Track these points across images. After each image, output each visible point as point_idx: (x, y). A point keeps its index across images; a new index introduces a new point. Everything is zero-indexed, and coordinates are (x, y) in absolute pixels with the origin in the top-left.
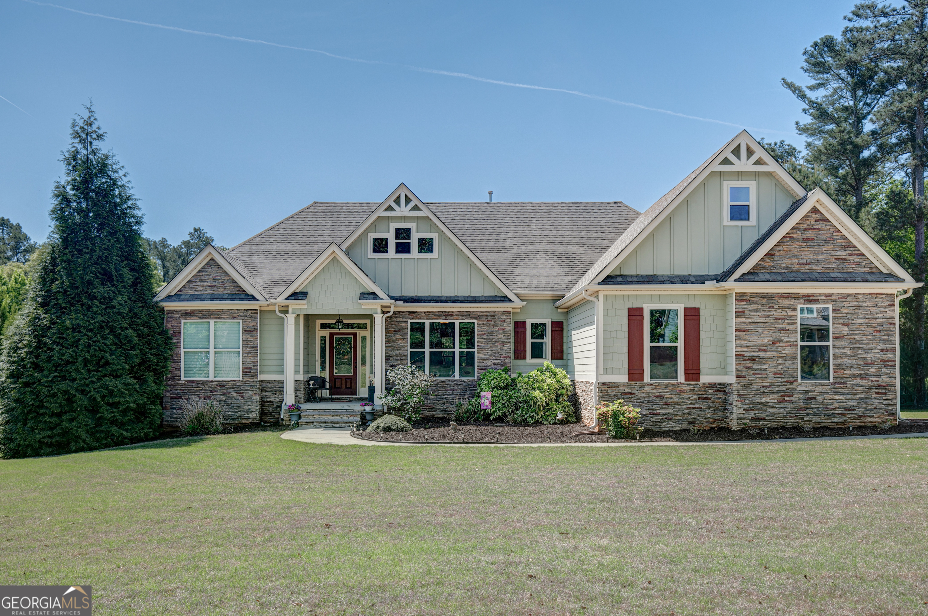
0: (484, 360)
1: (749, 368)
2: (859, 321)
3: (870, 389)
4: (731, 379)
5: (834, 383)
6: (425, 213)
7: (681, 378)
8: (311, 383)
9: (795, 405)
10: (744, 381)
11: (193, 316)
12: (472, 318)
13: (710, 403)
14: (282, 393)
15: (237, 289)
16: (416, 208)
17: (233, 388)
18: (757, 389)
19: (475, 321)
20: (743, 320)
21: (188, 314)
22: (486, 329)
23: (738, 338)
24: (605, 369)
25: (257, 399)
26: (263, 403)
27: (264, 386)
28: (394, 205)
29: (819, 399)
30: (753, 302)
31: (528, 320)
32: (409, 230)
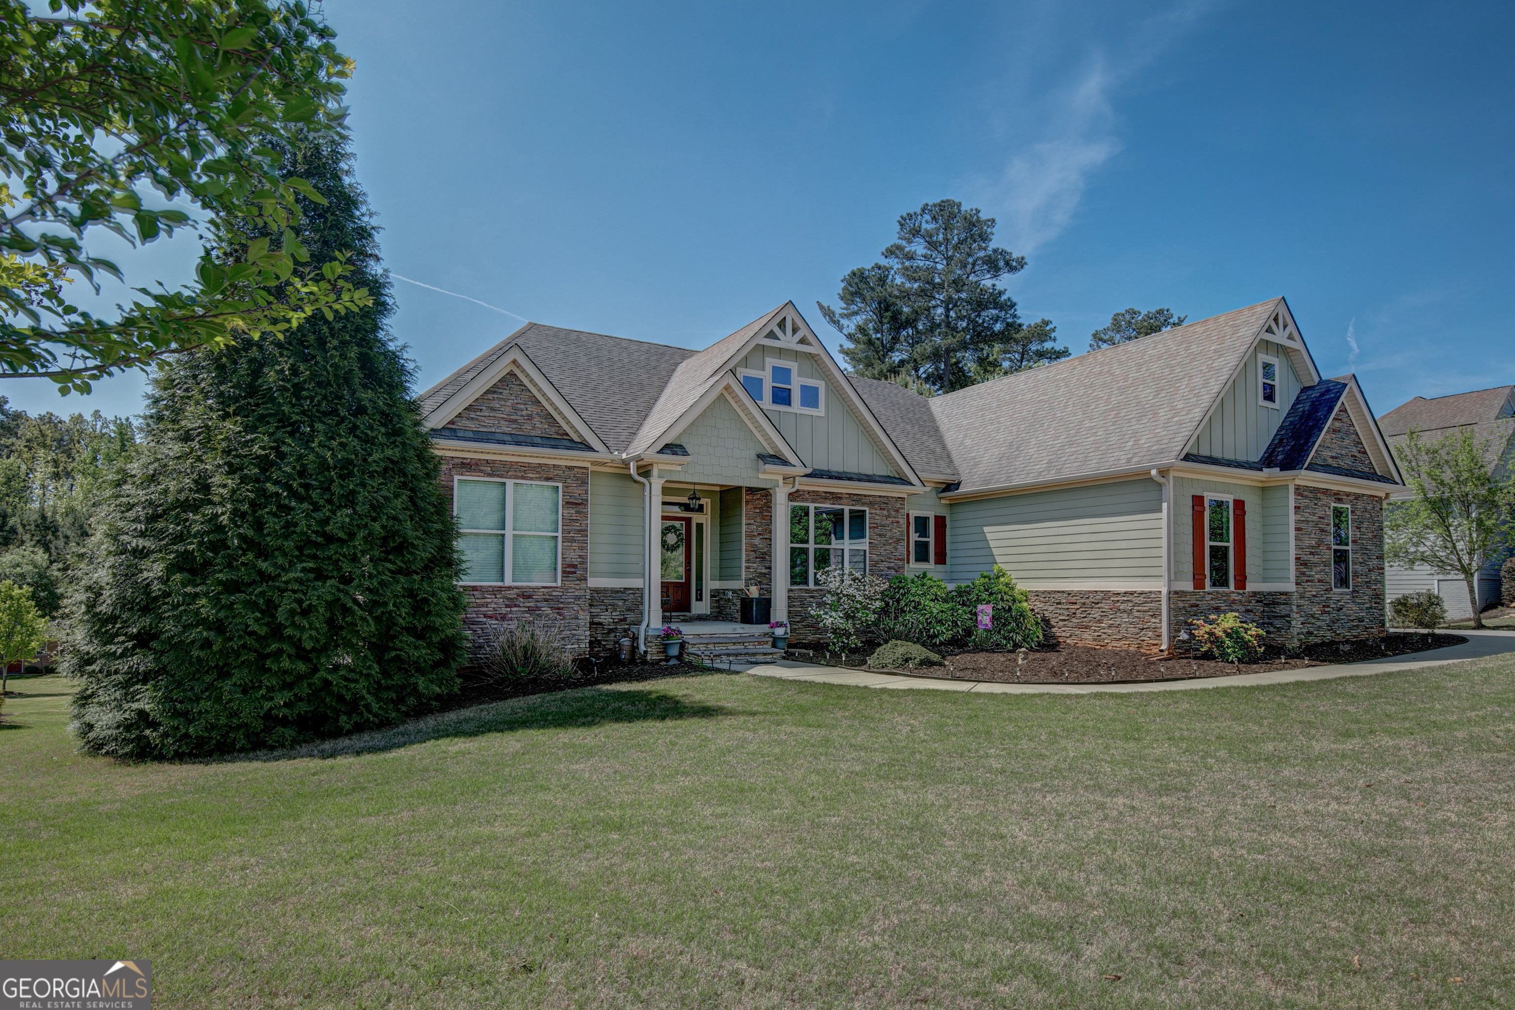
1: (1304, 573)
4: (1287, 586)
5: (1353, 592)
7: (1232, 585)
9: (1331, 616)
11: (475, 471)
15: (553, 429)
17: (546, 600)
18: (1309, 599)
19: (867, 509)
20: (1299, 517)
21: (467, 466)
22: (878, 519)
23: (1297, 539)
24: (1175, 573)
25: (585, 618)
26: (594, 625)
27: (598, 597)
28: (778, 330)
30: (1305, 497)
31: (911, 512)
32: (787, 371)
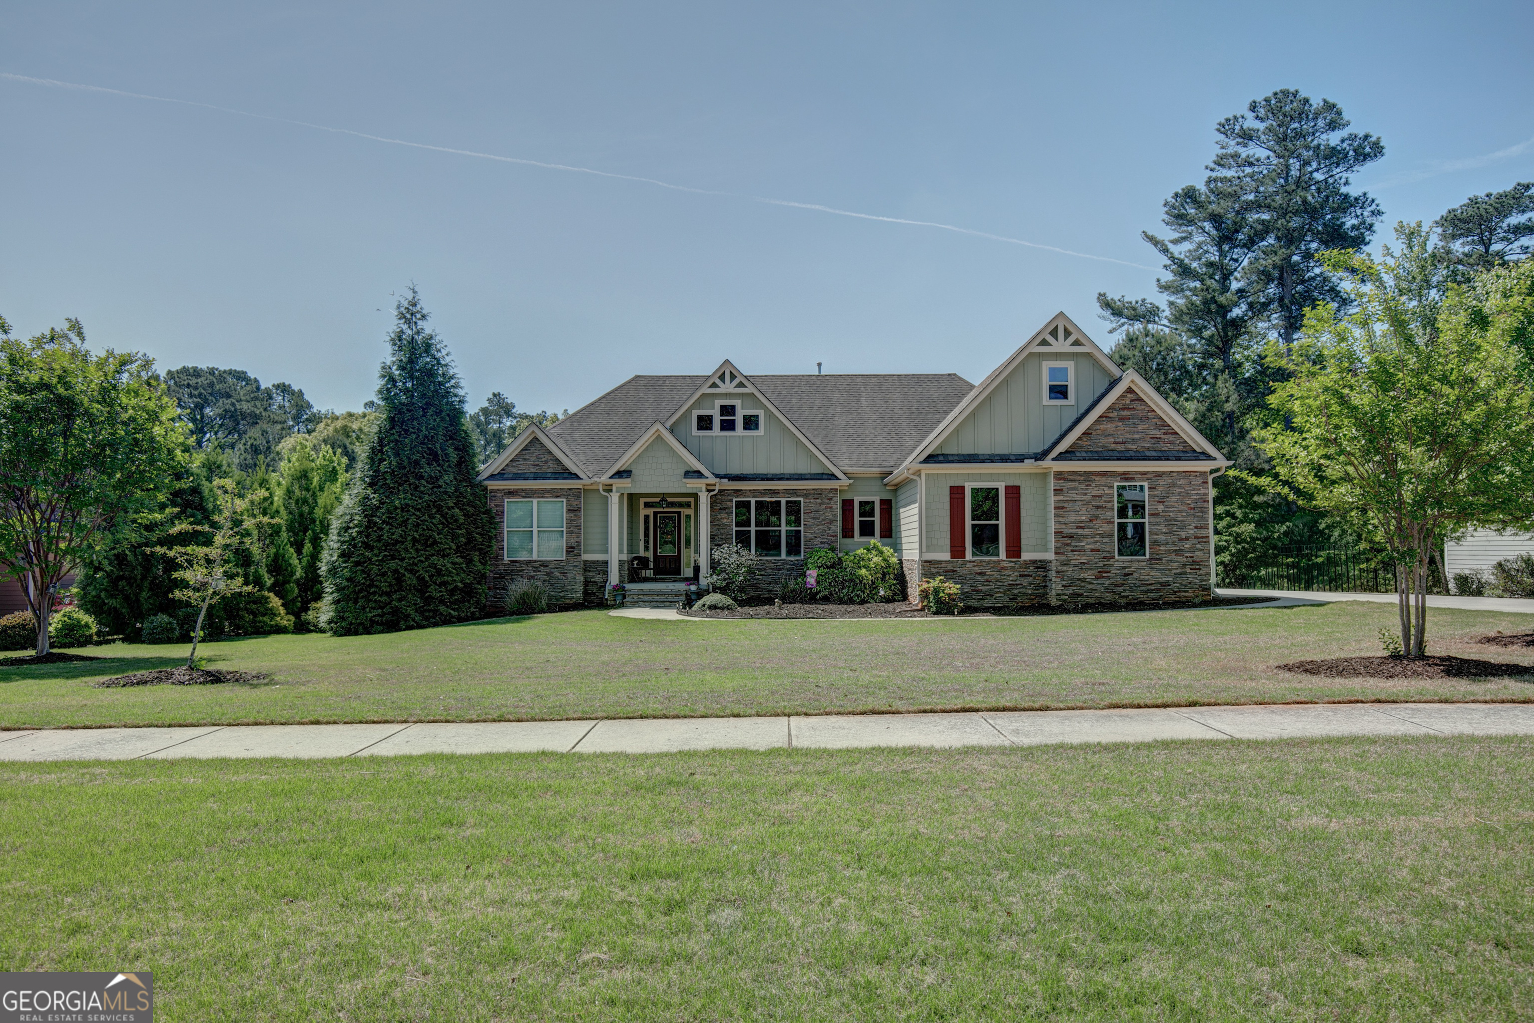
0: (811, 538)
1: (1068, 545)
2: (1174, 499)
3: (1184, 565)
4: (1050, 556)
5: (1150, 559)
6: (750, 389)
7: (1003, 555)
8: (635, 562)
9: (1112, 581)
10: (1063, 558)
11: (515, 496)
12: (798, 496)
13: (1031, 579)
14: (606, 573)
16: (741, 385)
17: (557, 568)
18: (1075, 566)
19: (802, 500)
20: (1061, 498)
21: (511, 493)
23: (1056, 515)
24: (928, 547)
25: (580, 578)
26: (587, 583)
27: (588, 567)
28: (718, 382)
29: (1135, 575)
30: (1071, 480)
31: (854, 499)
32: (733, 407)
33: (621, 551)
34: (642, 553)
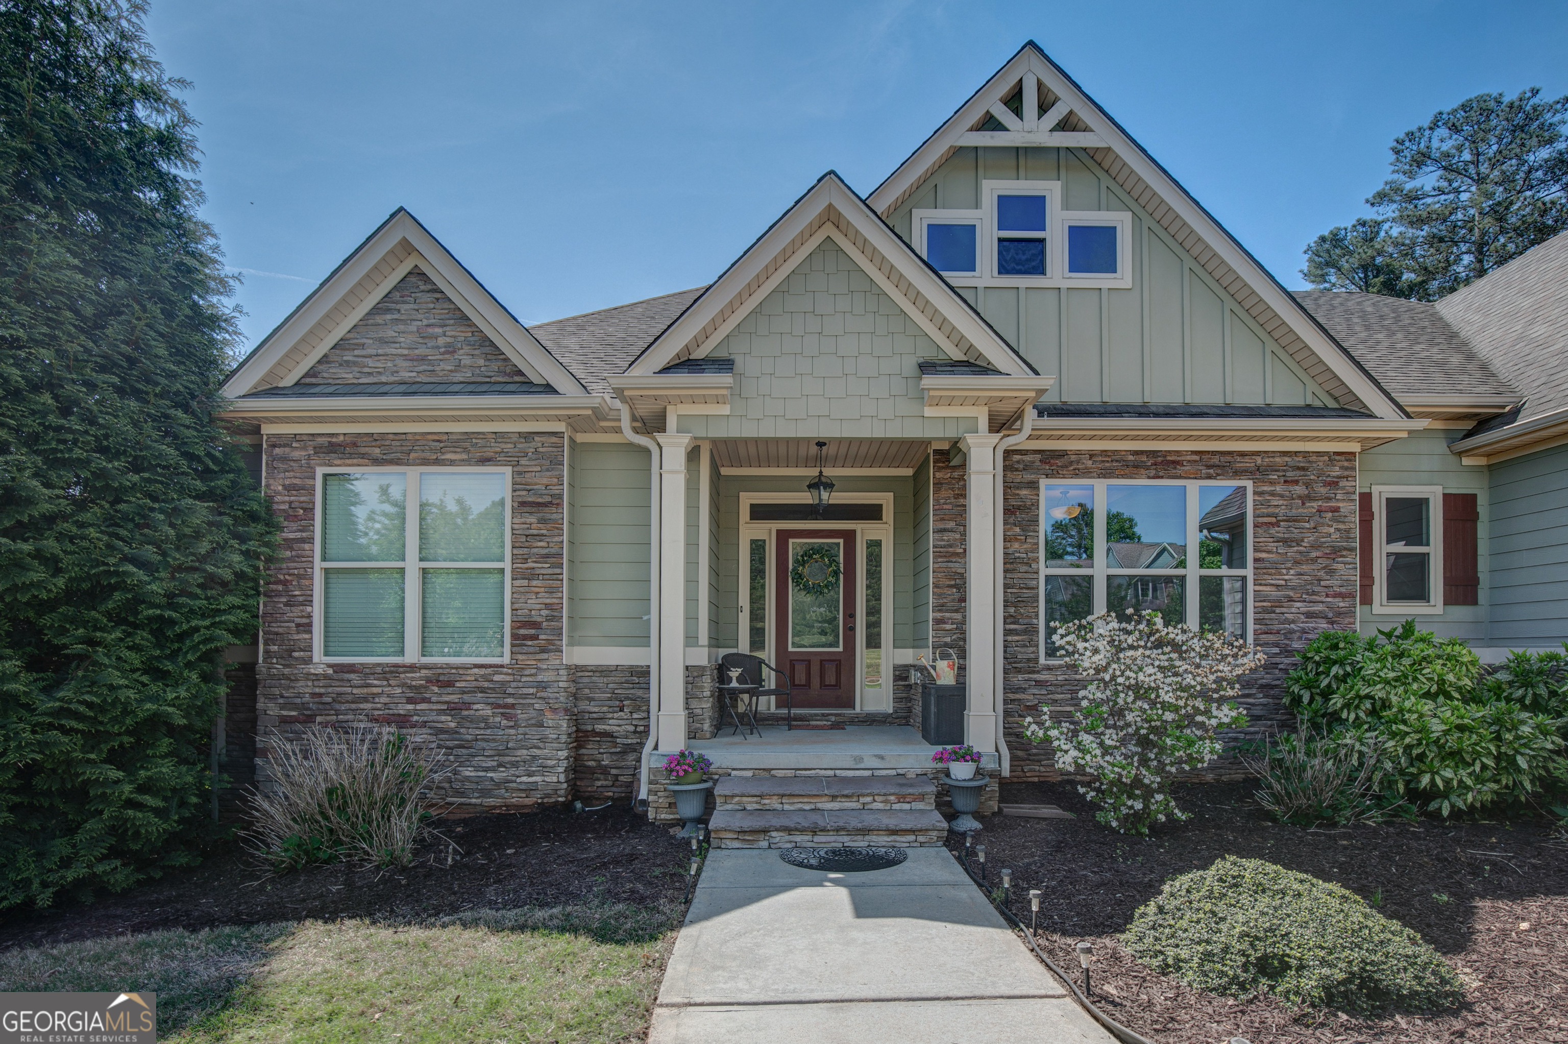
0: (1278, 603)
6: (1100, 136)
8: (735, 673)
11: (351, 456)
12: (1238, 474)
14: (641, 704)
15: (495, 366)
16: (1072, 122)
17: (483, 690)
19: (1249, 484)
21: (337, 447)
22: (1280, 507)
25: (559, 725)
26: (580, 737)
27: (583, 684)
28: (1001, 112)
31: (1375, 490)
32: (1038, 203)
33: (690, 640)
34: (744, 647)
